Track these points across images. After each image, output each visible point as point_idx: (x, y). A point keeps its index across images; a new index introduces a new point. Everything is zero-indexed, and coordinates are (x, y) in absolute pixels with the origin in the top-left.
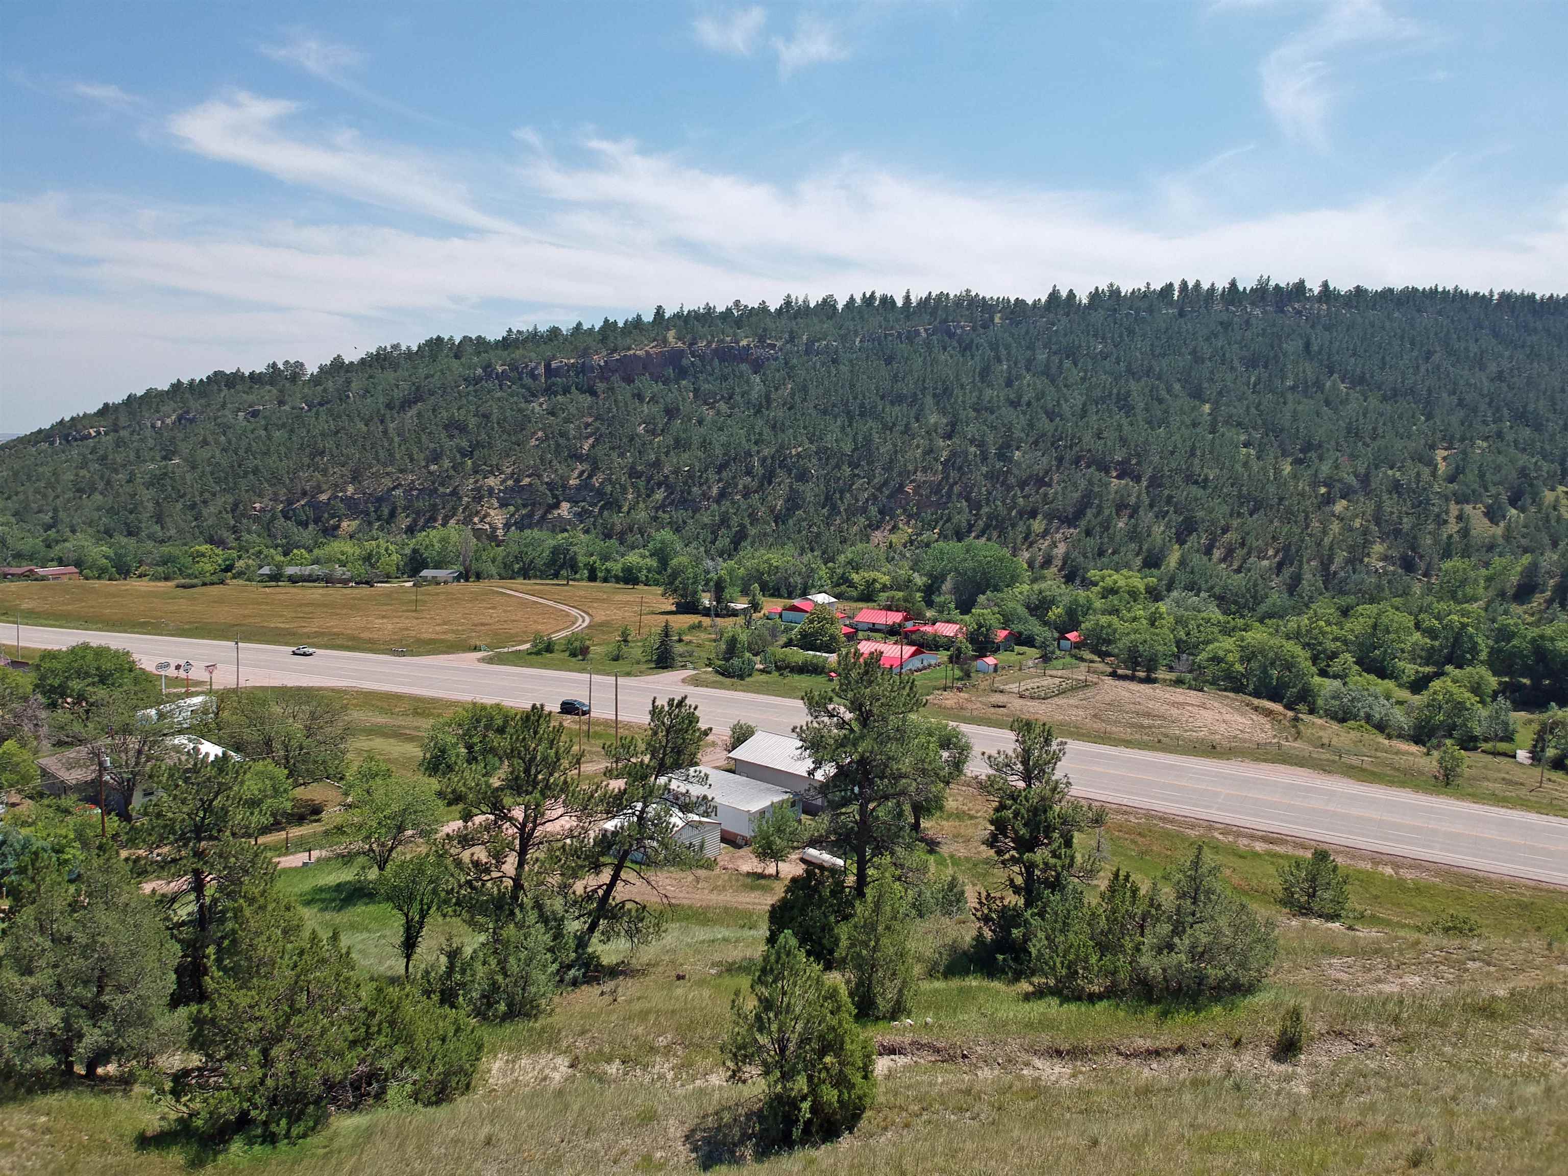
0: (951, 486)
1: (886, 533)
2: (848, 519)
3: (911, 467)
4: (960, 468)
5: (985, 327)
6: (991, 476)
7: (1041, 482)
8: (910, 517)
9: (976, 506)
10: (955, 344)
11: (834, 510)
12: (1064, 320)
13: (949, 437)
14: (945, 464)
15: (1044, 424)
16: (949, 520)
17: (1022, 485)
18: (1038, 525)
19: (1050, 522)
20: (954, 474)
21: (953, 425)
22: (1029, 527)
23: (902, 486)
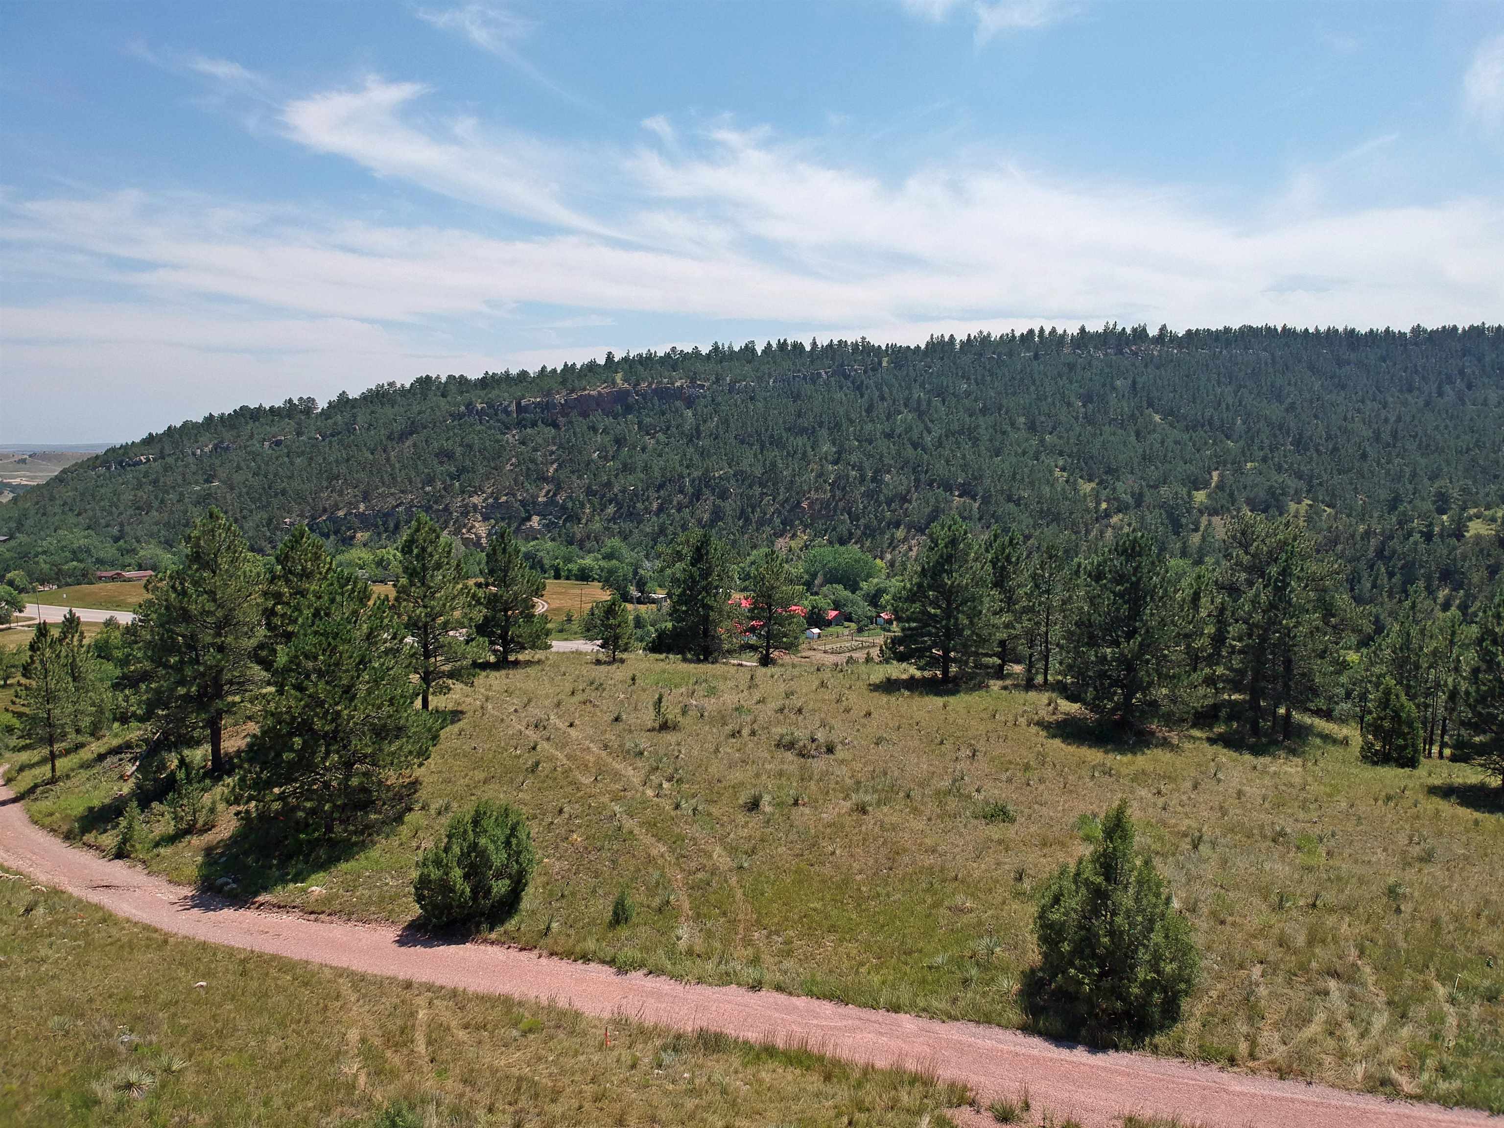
0: (836, 505)
1: (787, 540)
2: (757, 530)
3: (806, 488)
4: (844, 488)
5: (874, 369)
6: (869, 495)
7: (904, 499)
8: (806, 527)
9: (854, 518)
10: (849, 384)
11: (747, 520)
12: (939, 363)
13: (836, 462)
14: (832, 485)
15: (910, 452)
16: (834, 529)
17: (889, 503)
18: (900, 533)
19: (908, 532)
20: (838, 493)
21: (839, 453)
22: (893, 534)
23: (799, 503)
